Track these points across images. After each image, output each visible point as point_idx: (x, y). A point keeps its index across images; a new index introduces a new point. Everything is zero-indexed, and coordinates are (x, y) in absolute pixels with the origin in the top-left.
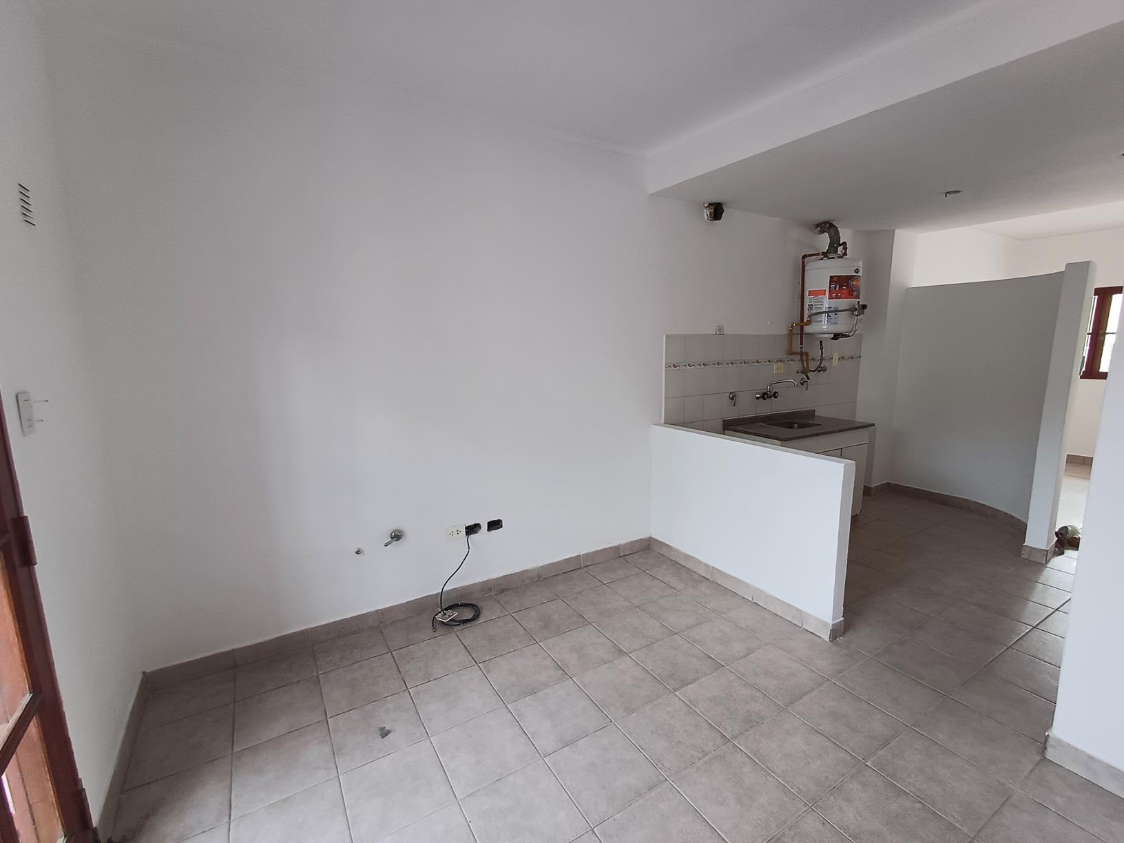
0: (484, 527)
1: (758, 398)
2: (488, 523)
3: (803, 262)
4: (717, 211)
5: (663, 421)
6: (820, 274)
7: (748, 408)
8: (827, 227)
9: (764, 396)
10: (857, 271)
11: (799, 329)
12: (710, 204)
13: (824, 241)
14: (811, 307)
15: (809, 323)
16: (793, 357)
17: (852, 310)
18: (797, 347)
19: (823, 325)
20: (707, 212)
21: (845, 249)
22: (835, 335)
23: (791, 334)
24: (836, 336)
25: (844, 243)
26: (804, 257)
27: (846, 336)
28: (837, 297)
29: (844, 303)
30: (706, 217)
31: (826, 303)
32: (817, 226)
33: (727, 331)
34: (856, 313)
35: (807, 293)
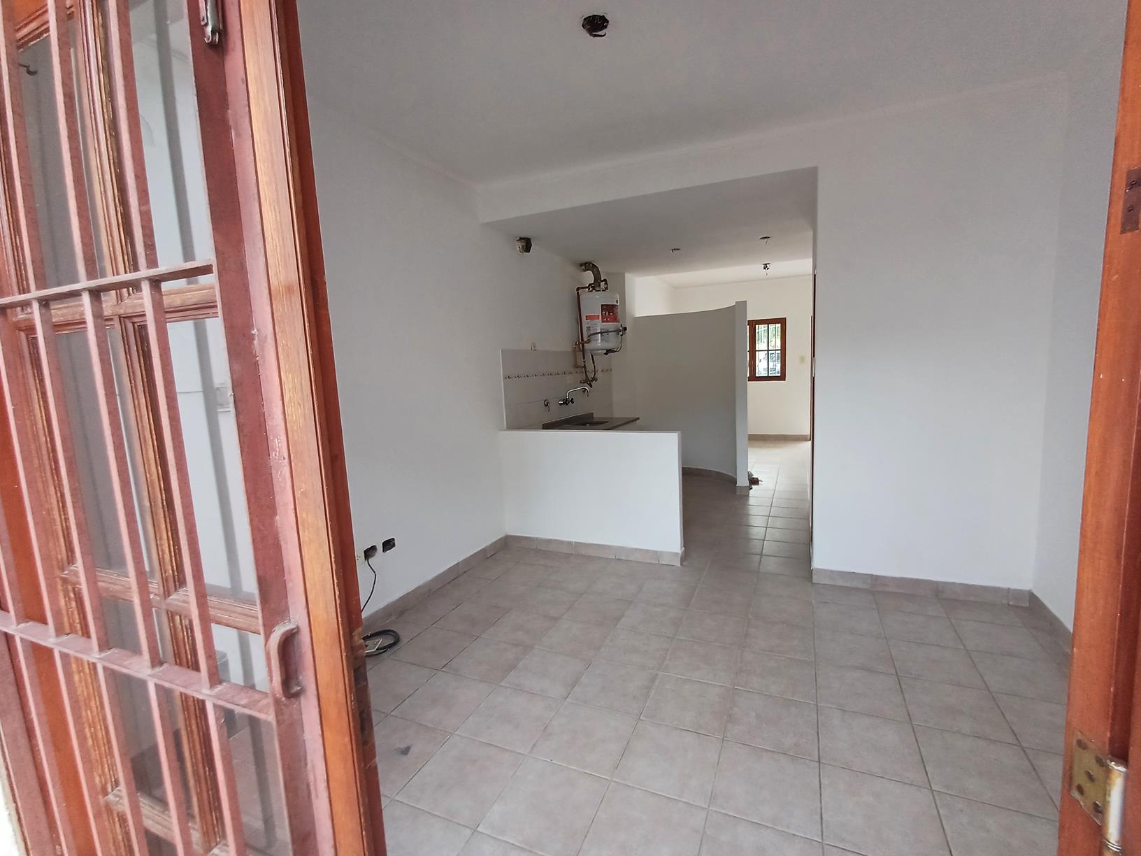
0: (380, 548)
1: (561, 404)
2: (383, 544)
3: (578, 293)
4: (527, 244)
5: (505, 427)
6: (593, 303)
7: (557, 413)
8: (588, 266)
9: (566, 402)
10: (617, 302)
11: (580, 346)
12: (521, 239)
13: (589, 277)
14: (588, 328)
15: (589, 341)
16: (578, 370)
17: (617, 331)
18: (580, 362)
19: (598, 343)
20: (519, 244)
21: (606, 284)
22: (607, 351)
23: (574, 351)
24: (609, 351)
25: (605, 280)
26: (578, 289)
27: (614, 352)
28: (607, 321)
29: (611, 326)
30: (518, 249)
31: (599, 325)
32: (581, 265)
33: (538, 348)
34: (621, 333)
35: (584, 318)
